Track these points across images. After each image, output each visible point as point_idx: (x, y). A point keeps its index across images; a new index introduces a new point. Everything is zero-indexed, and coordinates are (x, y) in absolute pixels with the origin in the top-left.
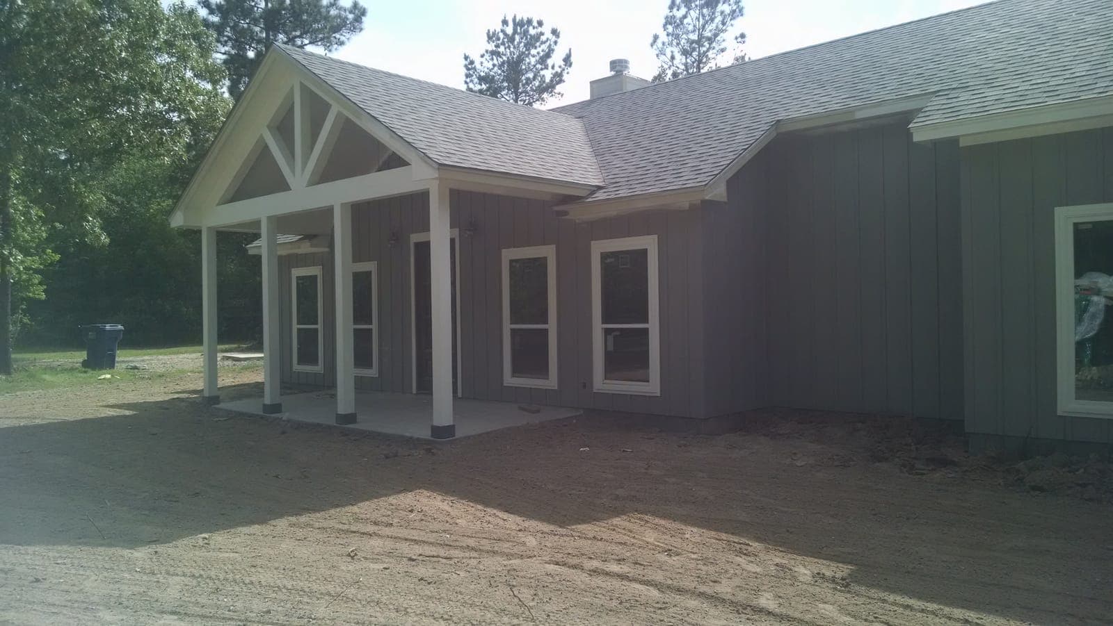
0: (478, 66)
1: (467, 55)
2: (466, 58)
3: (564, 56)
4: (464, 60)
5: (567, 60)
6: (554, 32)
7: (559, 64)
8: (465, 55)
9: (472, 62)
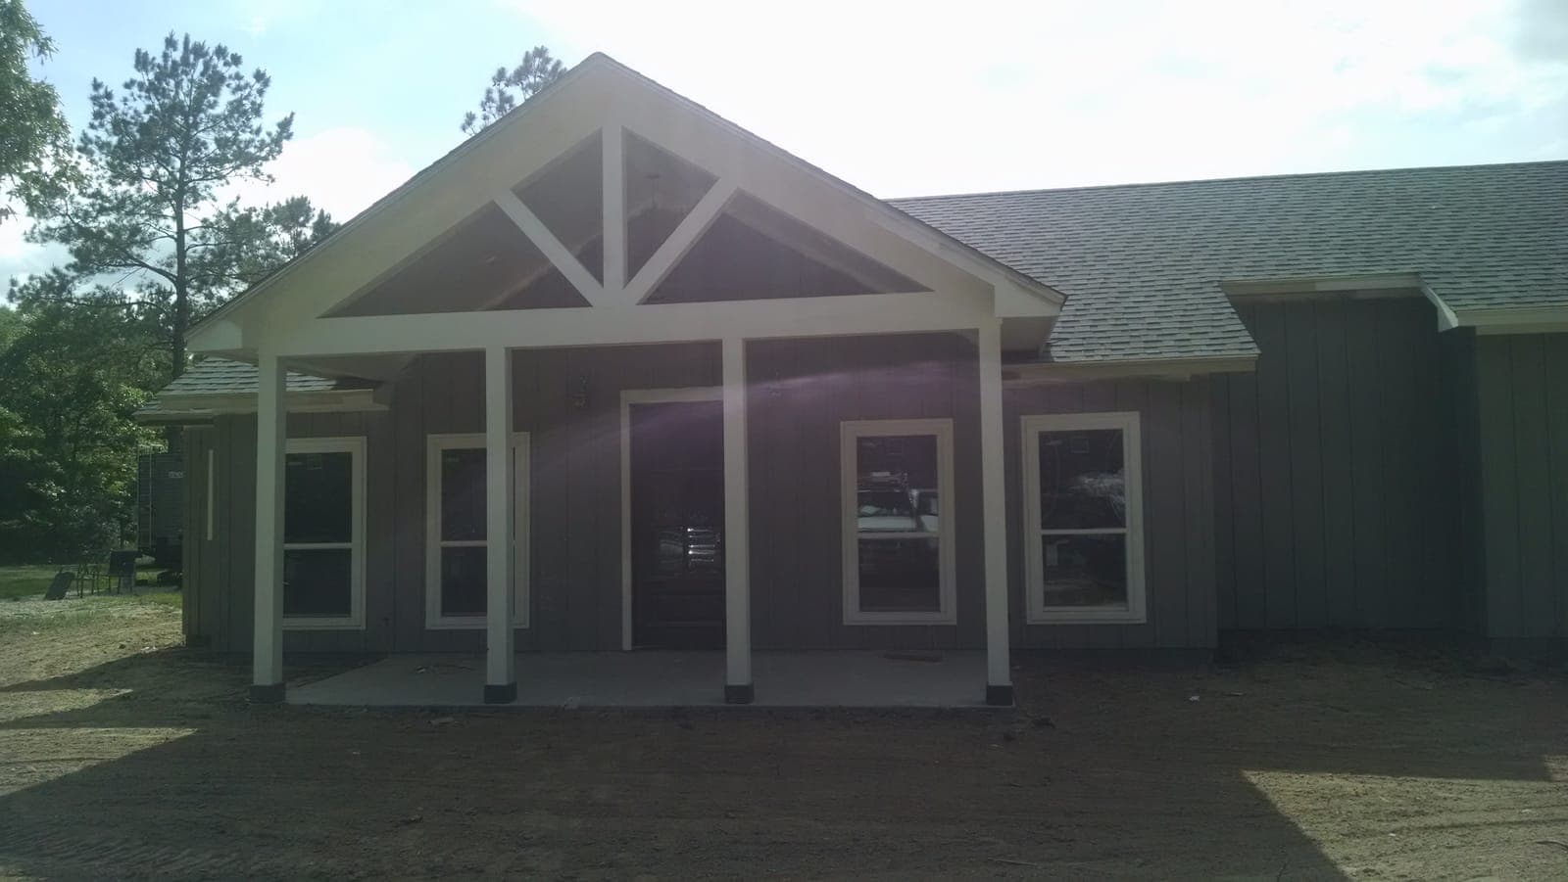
0: (117, 101)
1: (99, 81)
2: (97, 86)
3: (281, 119)
4: (91, 88)
5: (285, 126)
6: (259, 76)
7: (269, 130)
8: (95, 80)
9: (109, 95)
